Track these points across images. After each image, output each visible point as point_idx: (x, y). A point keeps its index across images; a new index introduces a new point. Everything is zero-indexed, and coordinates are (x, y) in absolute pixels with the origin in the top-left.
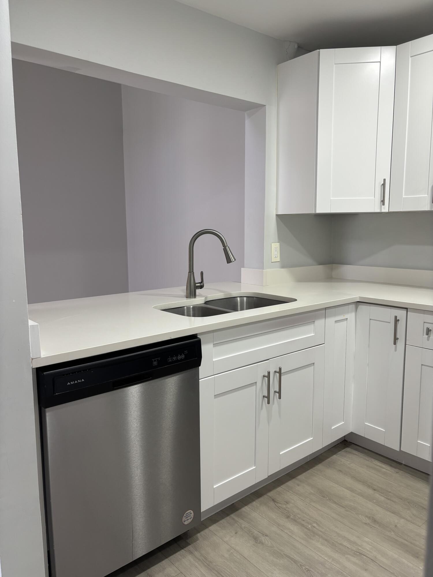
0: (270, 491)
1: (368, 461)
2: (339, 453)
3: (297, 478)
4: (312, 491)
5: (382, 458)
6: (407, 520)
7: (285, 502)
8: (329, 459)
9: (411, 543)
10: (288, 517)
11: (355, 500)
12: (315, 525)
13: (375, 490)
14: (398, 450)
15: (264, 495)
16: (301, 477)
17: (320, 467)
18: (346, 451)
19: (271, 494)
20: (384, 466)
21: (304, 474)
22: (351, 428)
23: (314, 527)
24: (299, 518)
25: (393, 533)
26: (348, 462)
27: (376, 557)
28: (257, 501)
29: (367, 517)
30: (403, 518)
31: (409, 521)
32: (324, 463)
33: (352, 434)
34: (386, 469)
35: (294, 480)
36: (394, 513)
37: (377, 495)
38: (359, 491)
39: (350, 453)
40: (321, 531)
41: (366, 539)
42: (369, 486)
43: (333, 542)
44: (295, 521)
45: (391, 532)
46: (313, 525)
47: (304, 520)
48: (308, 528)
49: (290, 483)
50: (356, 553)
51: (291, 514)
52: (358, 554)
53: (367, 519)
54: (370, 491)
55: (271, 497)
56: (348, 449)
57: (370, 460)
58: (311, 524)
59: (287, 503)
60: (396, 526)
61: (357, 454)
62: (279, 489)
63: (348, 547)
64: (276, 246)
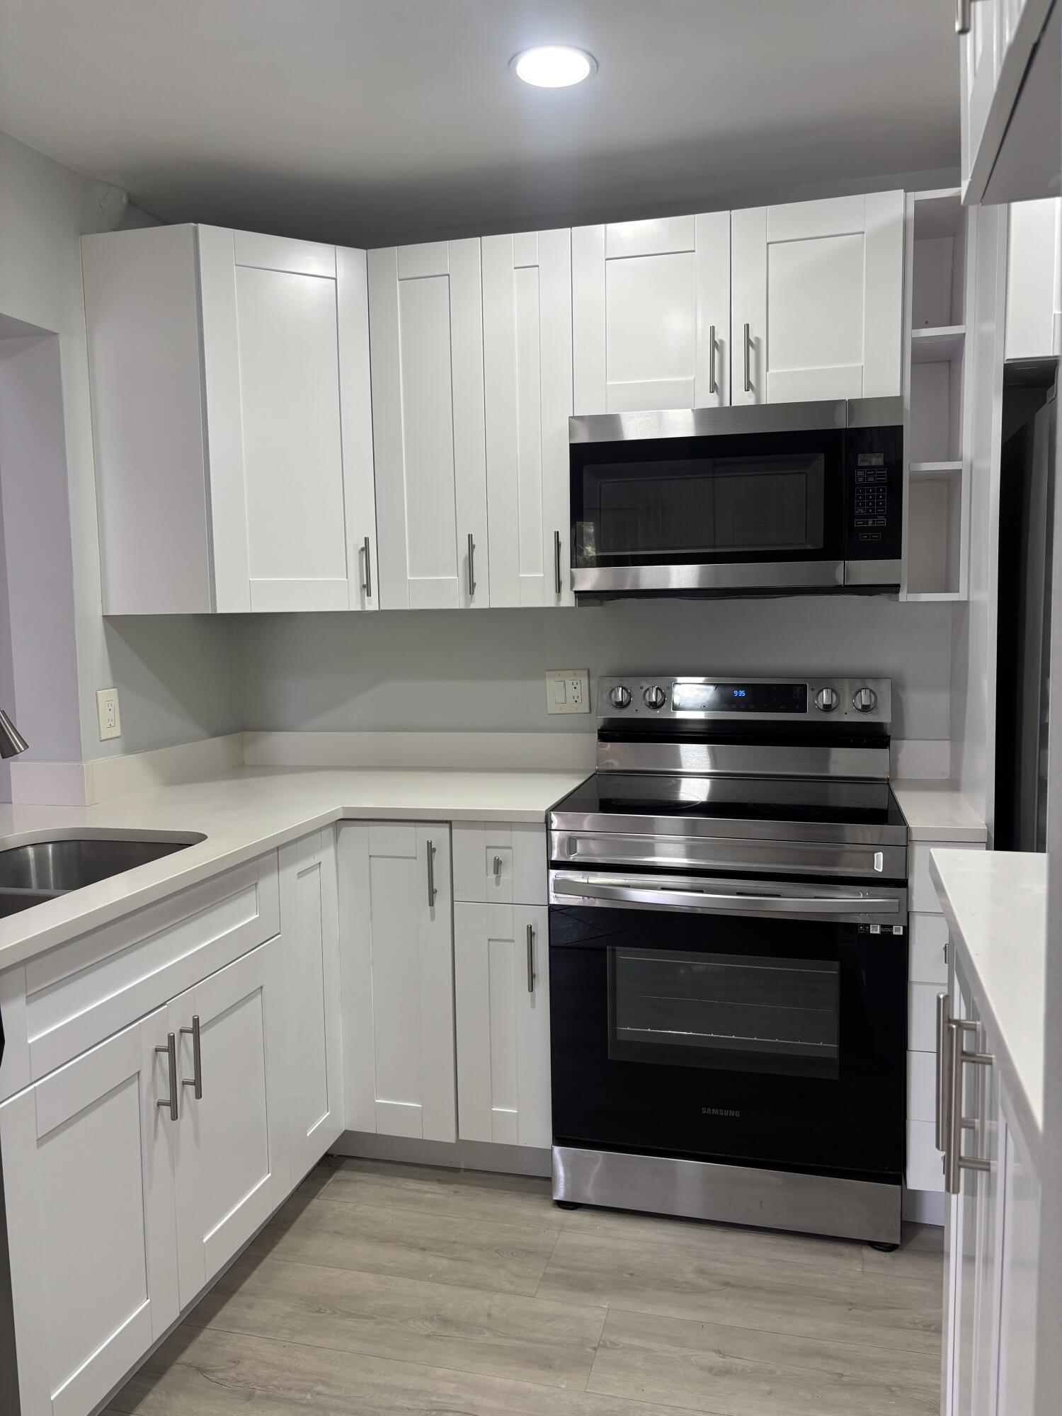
0: (183, 1348)
1: (391, 1186)
2: (321, 1191)
3: (241, 1289)
4: (288, 1309)
5: (416, 1169)
6: (505, 1292)
7: (231, 1361)
8: (304, 1214)
9: (529, 1340)
10: (249, 1397)
11: (388, 1289)
12: (320, 1388)
13: (423, 1249)
14: (453, 1141)
15: (171, 1364)
16: (248, 1285)
17: (288, 1240)
18: (338, 1181)
19: (188, 1356)
20: (426, 1187)
21: (256, 1272)
22: (344, 1124)
23: (319, 1394)
24: (278, 1388)
25: (487, 1334)
26: (350, 1206)
27: (472, 1405)
28: (155, 1389)
29: (425, 1318)
30: (499, 1291)
31: (510, 1293)
32: (294, 1226)
33: (347, 1136)
34: (432, 1191)
35: (235, 1298)
36: (475, 1286)
37: (431, 1260)
38: (392, 1264)
39: (347, 1181)
40: (338, 1397)
41: (441, 1372)
42: (410, 1246)
43: (373, 1409)
44: (269, 1398)
45: (484, 1333)
46: (314, 1391)
47: (290, 1389)
48: (305, 1402)
49: (228, 1310)
50: (428, 1413)
51: (255, 1387)
52: (434, 1413)
53: (427, 1323)
54: (416, 1257)
55: (190, 1365)
56: (340, 1174)
57: (395, 1185)
58: (309, 1390)
59: (236, 1362)
60: (489, 1315)
61: (363, 1178)
62: (205, 1335)
63: (408, 1409)
64: (108, 698)
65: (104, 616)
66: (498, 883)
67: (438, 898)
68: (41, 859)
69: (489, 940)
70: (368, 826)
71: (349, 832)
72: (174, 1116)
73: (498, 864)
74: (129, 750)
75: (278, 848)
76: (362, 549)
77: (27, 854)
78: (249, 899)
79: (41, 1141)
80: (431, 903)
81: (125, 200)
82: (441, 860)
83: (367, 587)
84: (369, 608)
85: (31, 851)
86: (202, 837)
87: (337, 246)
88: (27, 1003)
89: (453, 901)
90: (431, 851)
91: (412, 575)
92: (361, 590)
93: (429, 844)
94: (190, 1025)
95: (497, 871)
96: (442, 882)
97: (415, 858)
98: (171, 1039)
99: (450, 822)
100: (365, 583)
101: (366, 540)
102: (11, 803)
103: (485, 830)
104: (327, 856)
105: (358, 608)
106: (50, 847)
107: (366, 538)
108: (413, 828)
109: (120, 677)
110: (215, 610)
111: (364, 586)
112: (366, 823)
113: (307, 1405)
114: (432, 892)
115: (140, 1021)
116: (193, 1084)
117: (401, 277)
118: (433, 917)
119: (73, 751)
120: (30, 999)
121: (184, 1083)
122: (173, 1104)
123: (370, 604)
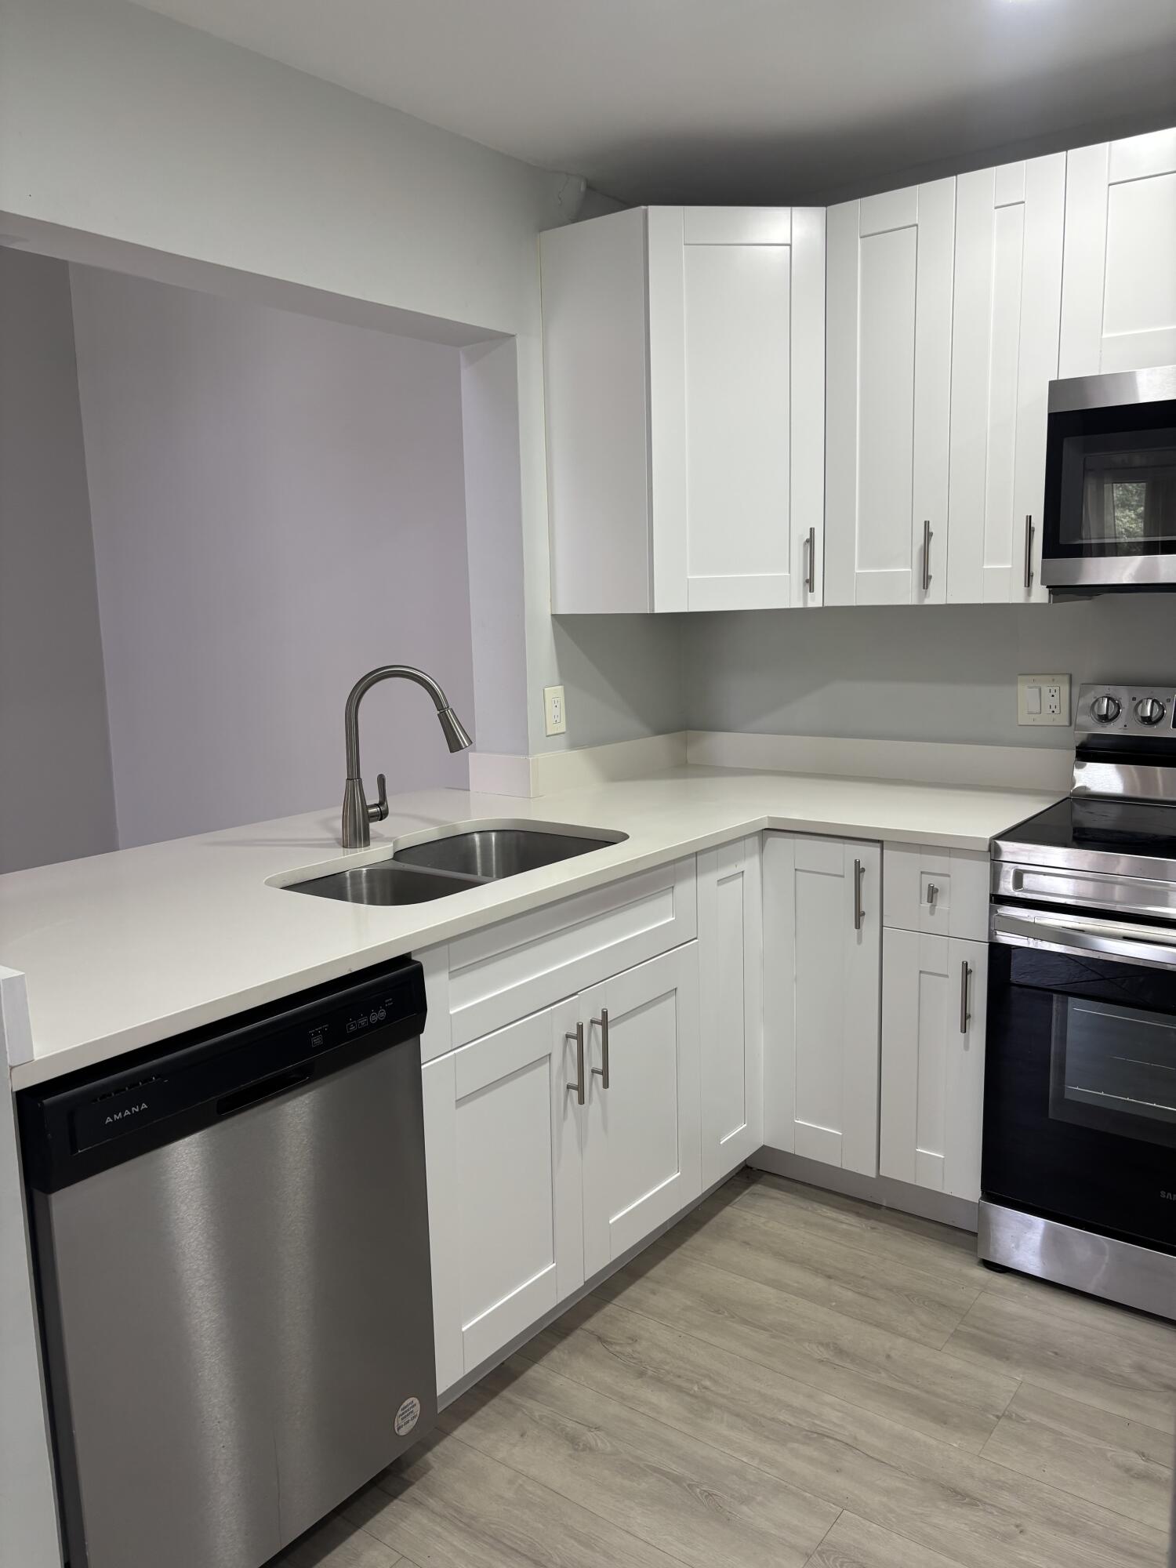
0: (588, 1317)
1: (806, 1209)
2: (737, 1199)
3: (648, 1275)
4: (689, 1303)
5: (836, 1198)
6: (909, 1338)
7: (630, 1338)
8: (716, 1219)
9: (927, 1392)
10: (641, 1374)
11: (788, 1307)
12: (707, 1383)
13: (829, 1277)
14: (873, 1175)
15: (576, 1328)
16: (657, 1271)
17: (697, 1240)
18: (755, 1194)
19: (592, 1324)
20: (842, 1217)
21: (663, 1263)
22: (762, 1139)
23: (706, 1388)
24: (668, 1372)
25: (883, 1374)
26: (763, 1220)
27: (855, 1438)
28: (560, 1347)
29: (822, 1344)
30: (903, 1335)
31: (915, 1340)
32: (706, 1227)
33: (764, 1150)
34: (848, 1222)
35: (641, 1282)
36: (878, 1325)
37: (837, 1289)
38: (796, 1285)
39: (763, 1196)
40: (724, 1396)
41: (828, 1398)
42: (816, 1271)
43: (756, 1417)
44: (660, 1380)
45: (880, 1373)
46: (702, 1385)
47: (679, 1377)
48: (692, 1392)
49: (634, 1291)
50: (809, 1433)
51: (647, 1367)
52: (815, 1435)
53: (822, 1349)
54: (820, 1283)
55: (592, 1333)
56: (757, 1188)
57: (810, 1208)
58: (697, 1383)
59: (634, 1339)
60: (888, 1356)
61: (779, 1196)
62: (610, 1309)
63: (790, 1425)
64: (555, 695)
65: (552, 615)
66: (932, 912)
67: (865, 922)
68: (486, 845)
69: (921, 972)
70: (794, 838)
71: (775, 843)
72: (581, 1101)
73: (933, 892)
74: (574, 745)
75: (696, 854)
76: (807, 541)
77: (473, 840)
78: (666, 901)
79: (460, 1102)
80: (858, 926)
81: (583, 188)
82: (870, 882)
83: (810, 583)
84: (811, 604)
85: (477, 837)
86: (625, 837)
87: (794, 208)
88: (450, 978)
89: (882, 926)
90: (859, 871)
91: (860, 567)
92: (804, 585)
93: (857, 863)
94: (599, 1017)
95: (931, 899)
96: (870, 903)
97: (843, 876)
98: (580, 1028)
99: (881, 842)
100: (808, 578)
101: (812, 530)
102: (469, 790)
103: (921, 853)
104: (751, 865)
105: (800, 605)
106: (493, 835)
107: (811, 529)
108: (842, 845)
109: (567, 675)
110: (653, 610)
111: (807, 581)
112: (792, 834)
113: (694, 1396)
114: (859, 915)
115: (552, 1007)
116: (602, 1073)
117: (862, 234)
118: (860, 941)
119: (521, 746)
120: (453, 975)
121: (593, 1071)
122: (580, 1088)
123: (813, 599)
